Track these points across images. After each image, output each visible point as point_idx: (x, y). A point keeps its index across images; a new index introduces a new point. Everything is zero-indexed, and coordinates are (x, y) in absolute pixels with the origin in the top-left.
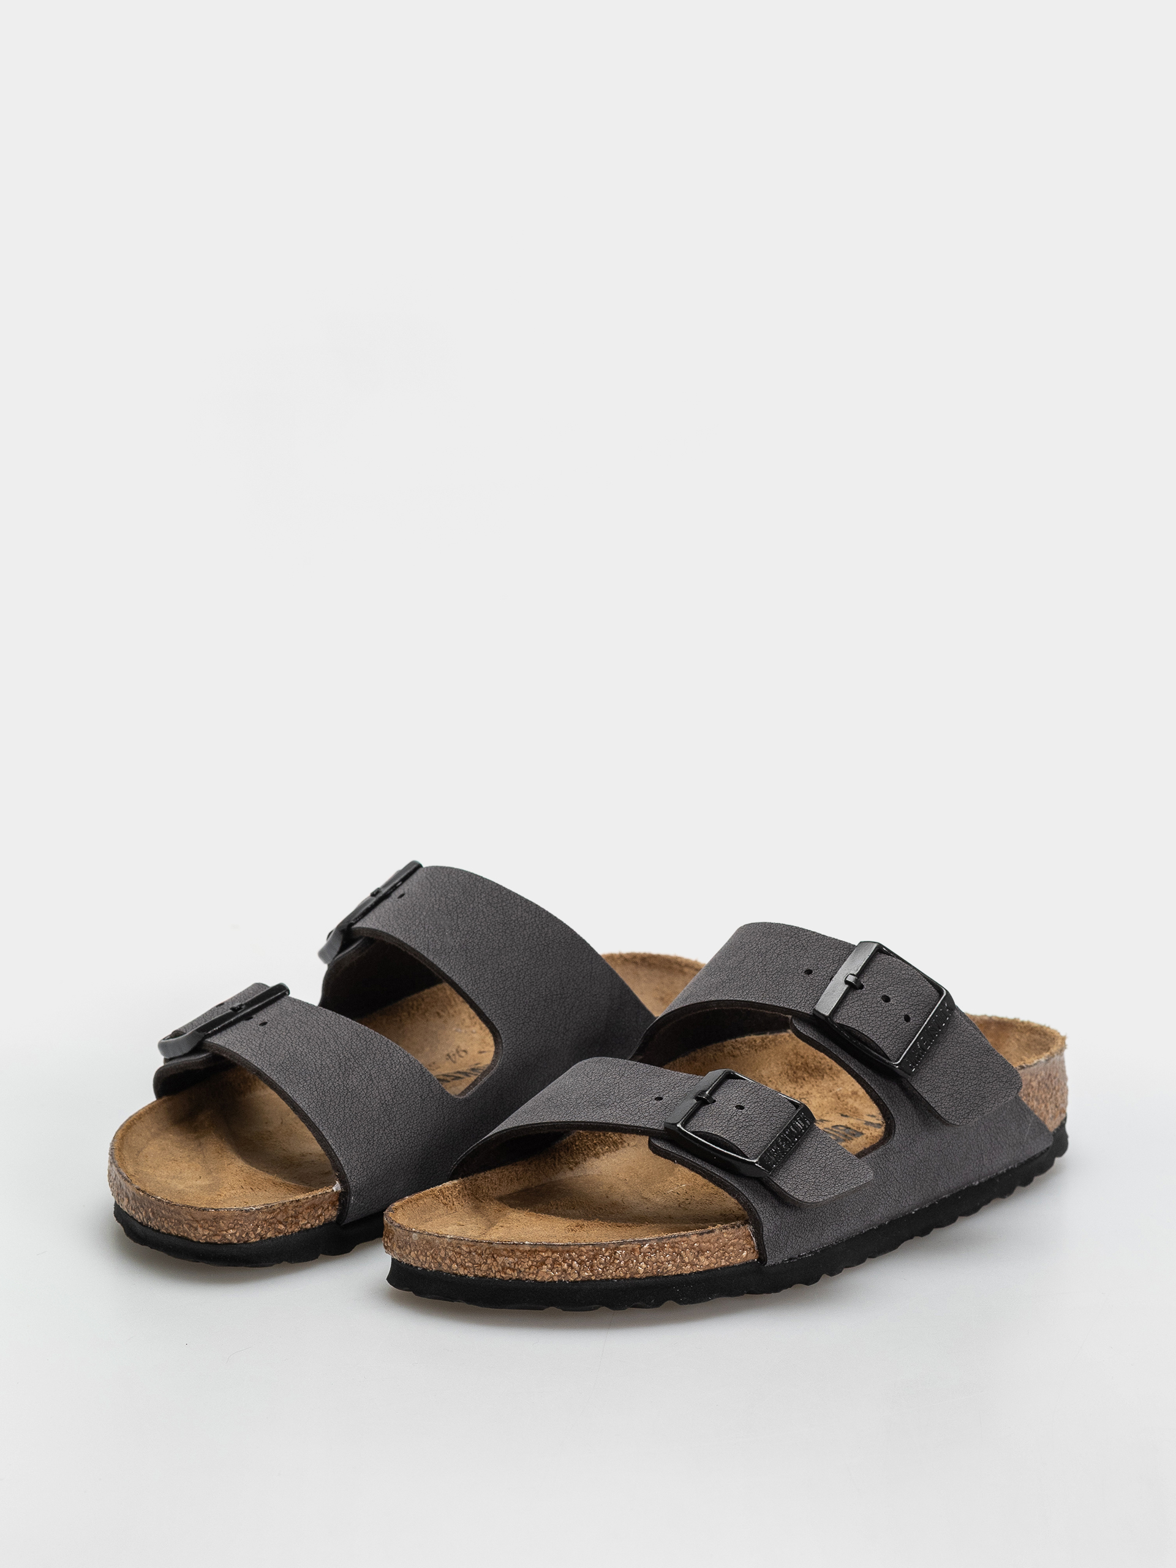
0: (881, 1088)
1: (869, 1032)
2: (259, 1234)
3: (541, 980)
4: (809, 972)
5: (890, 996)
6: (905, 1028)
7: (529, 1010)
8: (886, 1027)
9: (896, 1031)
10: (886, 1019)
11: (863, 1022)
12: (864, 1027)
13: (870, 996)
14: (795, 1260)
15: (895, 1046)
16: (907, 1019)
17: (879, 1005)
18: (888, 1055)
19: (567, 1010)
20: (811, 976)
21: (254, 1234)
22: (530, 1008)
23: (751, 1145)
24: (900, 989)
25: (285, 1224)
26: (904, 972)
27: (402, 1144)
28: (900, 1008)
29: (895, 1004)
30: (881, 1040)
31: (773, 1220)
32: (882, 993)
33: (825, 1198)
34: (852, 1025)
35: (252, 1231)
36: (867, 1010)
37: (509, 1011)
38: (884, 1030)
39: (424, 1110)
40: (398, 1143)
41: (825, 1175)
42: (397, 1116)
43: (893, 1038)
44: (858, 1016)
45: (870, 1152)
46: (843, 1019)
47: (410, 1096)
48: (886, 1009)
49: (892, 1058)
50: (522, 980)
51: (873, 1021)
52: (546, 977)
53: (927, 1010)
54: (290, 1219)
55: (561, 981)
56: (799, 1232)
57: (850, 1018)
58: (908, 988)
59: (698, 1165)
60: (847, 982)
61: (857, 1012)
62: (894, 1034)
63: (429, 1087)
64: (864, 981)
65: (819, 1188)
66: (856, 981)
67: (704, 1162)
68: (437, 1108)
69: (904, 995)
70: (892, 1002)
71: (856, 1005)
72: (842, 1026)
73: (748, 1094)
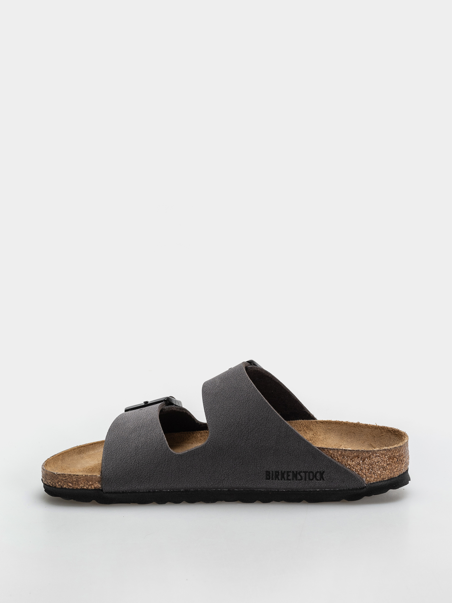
2: (60, 485)
3: (239, 414)
7: (228, 425)
19: (250, 431)
21: (58, 484)
22: (229, 425)
25: (72, 484)
27: (137, 465)
35: (57, 483)
37: (218, 424)
39: (155, 454)
40: (135, 464)
42: (140, 453)
47: (150, 447)
50: (230, 413)
52: (242, 414)
54: (75, 482)
55: (249, 417)
63: (161, 445)
68: (162, 455)
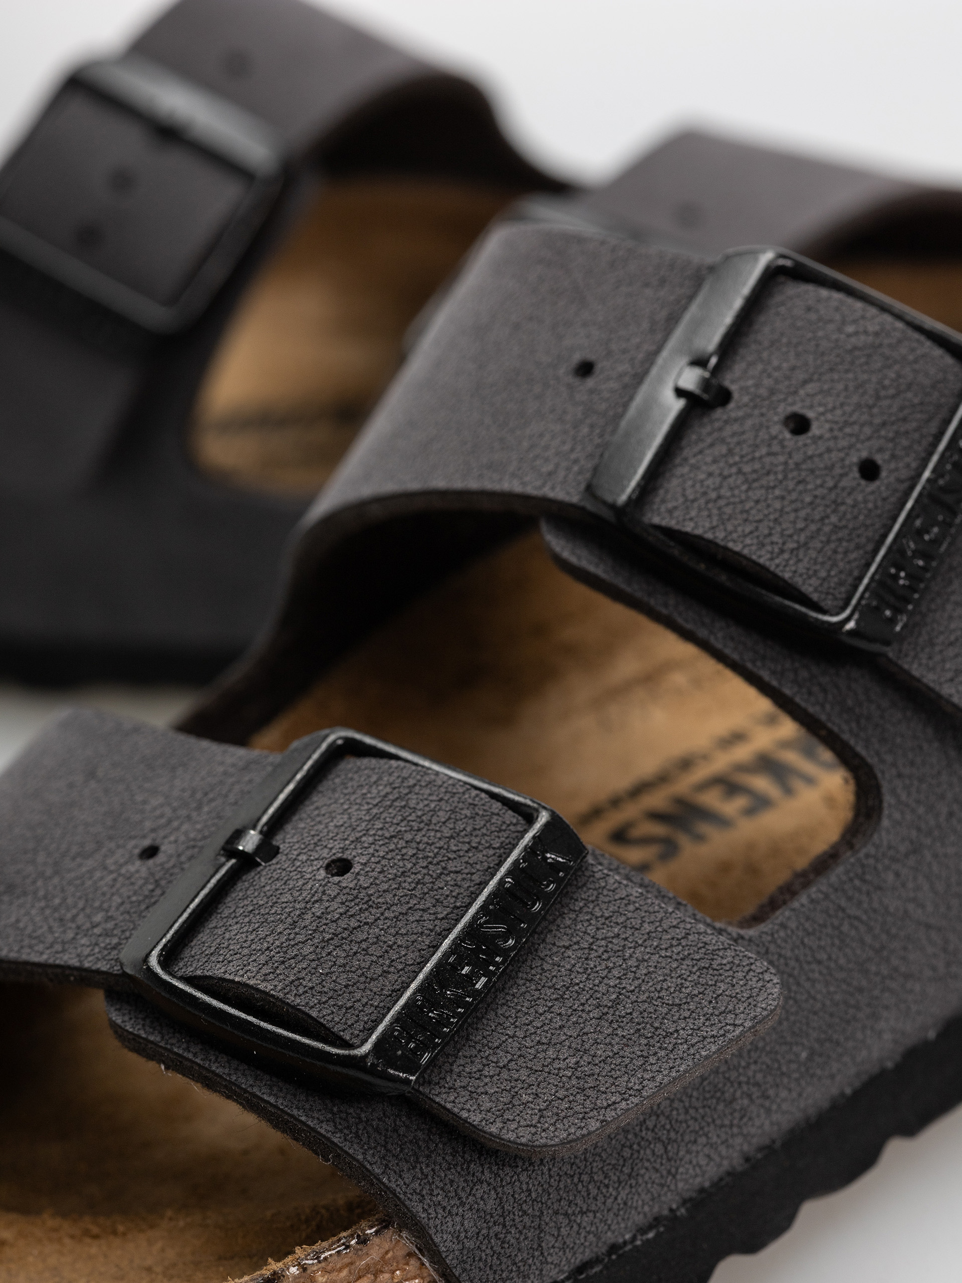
0: (815, 689)
1: (748, 541)
4: (585, 369)
5: (810, 414)
6: (865, 501)
8: (802, 514)
9: (834, 519)
10: (801, 487)
11: (728, 510)
12: (730, 527)
13: (749, 423)
14: (597, 1269)
15: (834, 565)
16: (869, 470)
17: (776, 448)
18: (815, 597)
20: (590, 382)
23: (358, 995)
24: (840, 386)
26: (850, 329)
28: (843, 443)
29: (827, 435)
30: (786, 556)
31: (463, 1204)
32: (784, 410)
33: (610, 1115)
34: (696, 527)
36: (740, 472)
38: (794, 522)
41: (613, 1034)
43: (828, 542)
44: (713, 495)
45: (806, 885)
46: (670, 512)
48: (797, 457)
49: (828, 603)
51: (757, 502)
53: (933, 428)
56: (579, 1201)
57: (688, 503)
58: (865, 377)
59: (217, 1075)
60: (680, 392)
61: (709, 482)
62: (827, 529)
64: (731, 381)
65: (591, 1082)
66: (706, 384)
67: (235, 1063)
69: (855, 399)
70: (815, 430)
71: (709, 459)
72: (669, 532)
73: (375, 811)
